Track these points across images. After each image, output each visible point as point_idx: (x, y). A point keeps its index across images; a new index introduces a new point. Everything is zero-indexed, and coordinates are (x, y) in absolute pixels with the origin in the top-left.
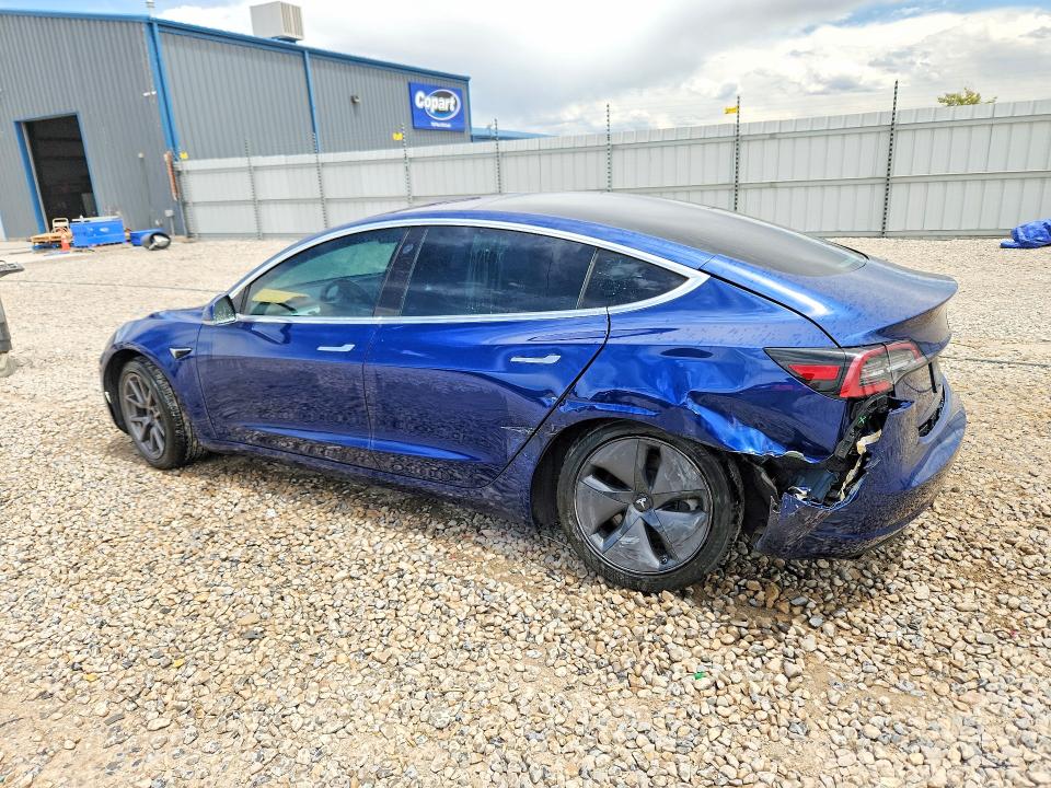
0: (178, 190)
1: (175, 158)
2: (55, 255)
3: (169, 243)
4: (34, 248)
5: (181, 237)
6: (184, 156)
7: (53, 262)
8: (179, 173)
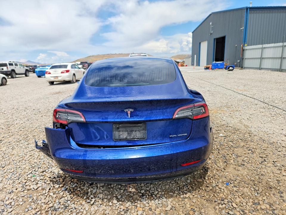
0: (243, 55)
1: (244, 46)
2: (208, 70)
3: (233, 69)
4: (205, 69)
5: (240, 68)
6: (246, 45)
7: (207, 72)
8: (244, 50)
